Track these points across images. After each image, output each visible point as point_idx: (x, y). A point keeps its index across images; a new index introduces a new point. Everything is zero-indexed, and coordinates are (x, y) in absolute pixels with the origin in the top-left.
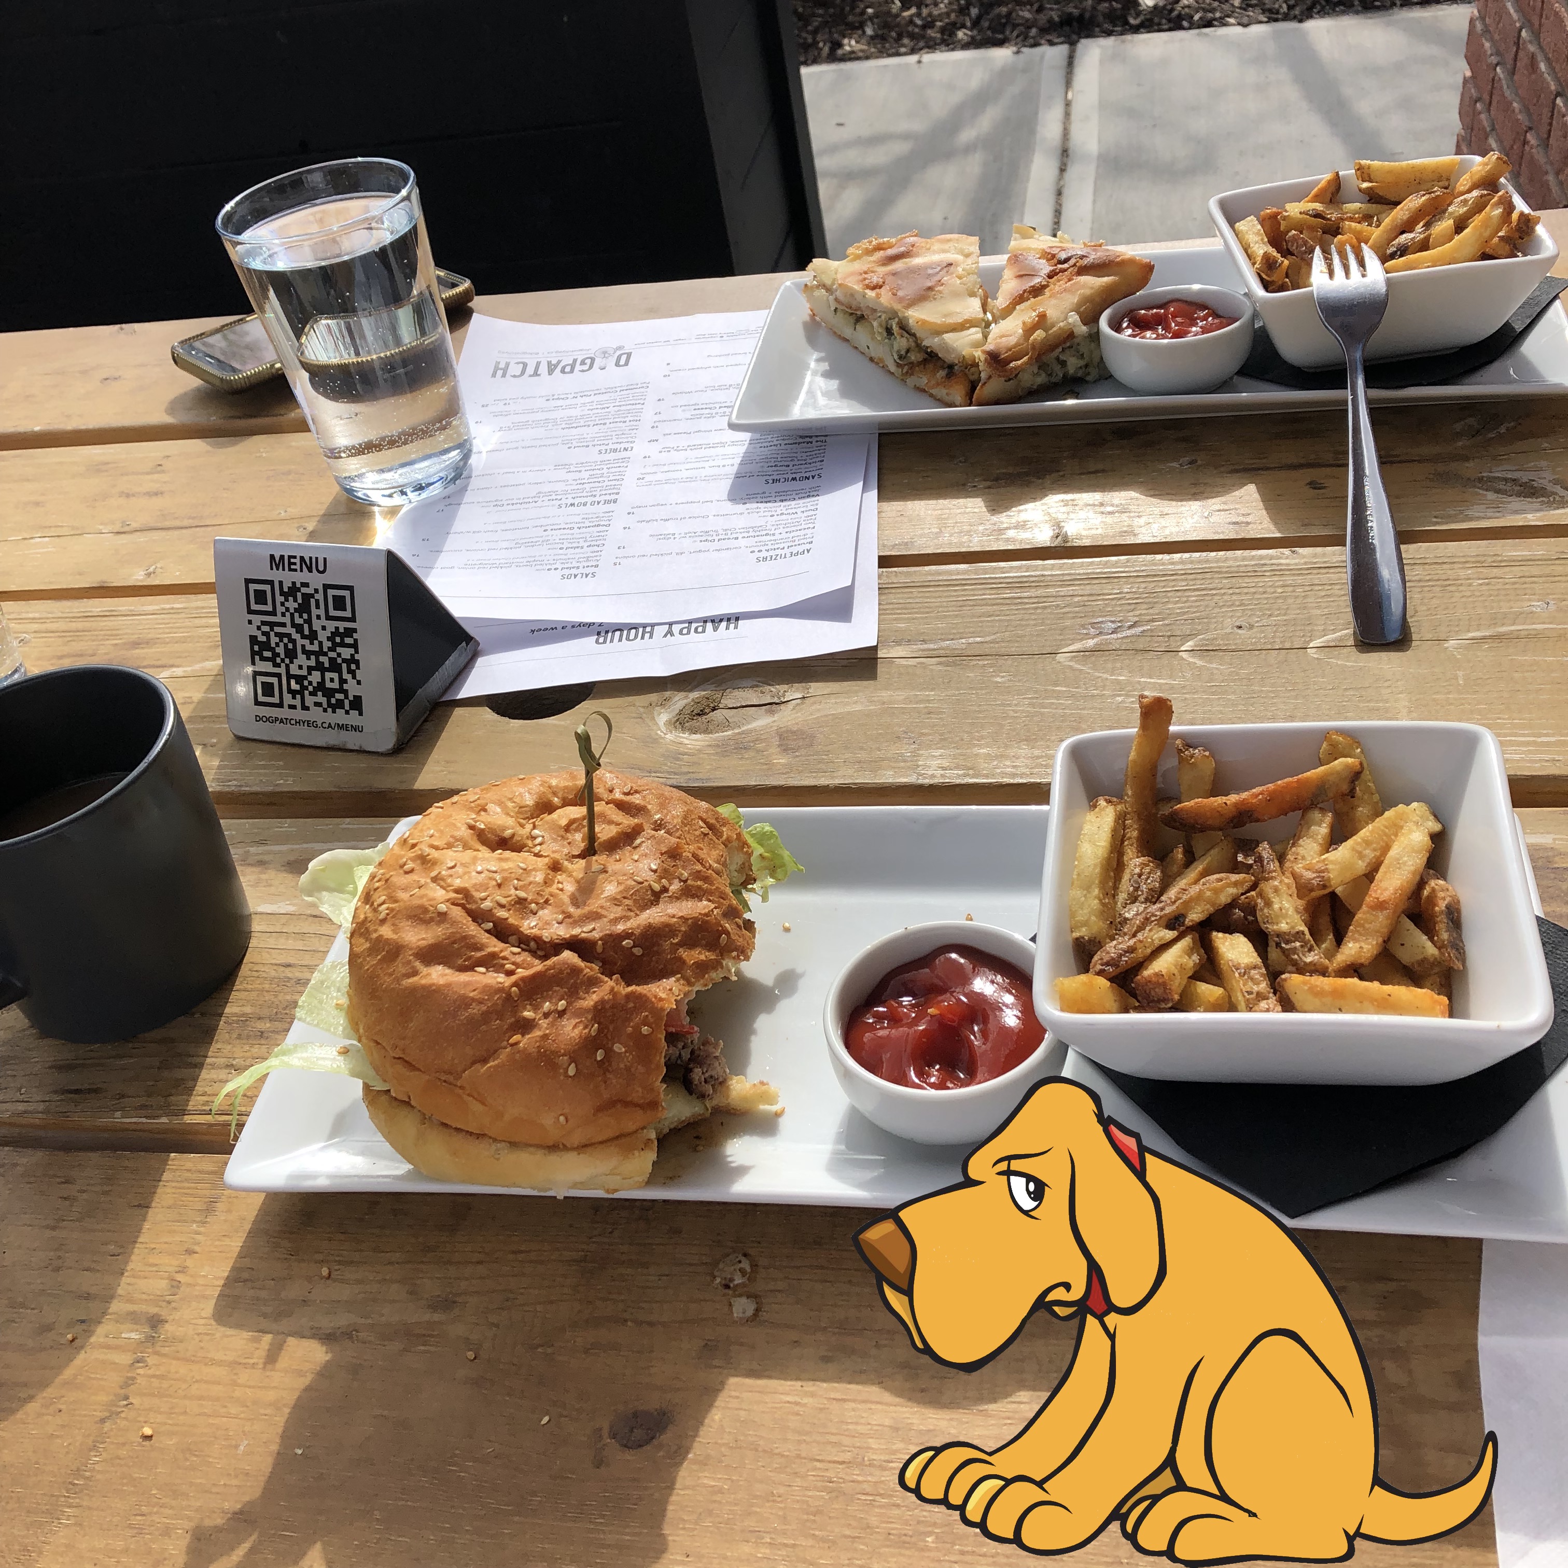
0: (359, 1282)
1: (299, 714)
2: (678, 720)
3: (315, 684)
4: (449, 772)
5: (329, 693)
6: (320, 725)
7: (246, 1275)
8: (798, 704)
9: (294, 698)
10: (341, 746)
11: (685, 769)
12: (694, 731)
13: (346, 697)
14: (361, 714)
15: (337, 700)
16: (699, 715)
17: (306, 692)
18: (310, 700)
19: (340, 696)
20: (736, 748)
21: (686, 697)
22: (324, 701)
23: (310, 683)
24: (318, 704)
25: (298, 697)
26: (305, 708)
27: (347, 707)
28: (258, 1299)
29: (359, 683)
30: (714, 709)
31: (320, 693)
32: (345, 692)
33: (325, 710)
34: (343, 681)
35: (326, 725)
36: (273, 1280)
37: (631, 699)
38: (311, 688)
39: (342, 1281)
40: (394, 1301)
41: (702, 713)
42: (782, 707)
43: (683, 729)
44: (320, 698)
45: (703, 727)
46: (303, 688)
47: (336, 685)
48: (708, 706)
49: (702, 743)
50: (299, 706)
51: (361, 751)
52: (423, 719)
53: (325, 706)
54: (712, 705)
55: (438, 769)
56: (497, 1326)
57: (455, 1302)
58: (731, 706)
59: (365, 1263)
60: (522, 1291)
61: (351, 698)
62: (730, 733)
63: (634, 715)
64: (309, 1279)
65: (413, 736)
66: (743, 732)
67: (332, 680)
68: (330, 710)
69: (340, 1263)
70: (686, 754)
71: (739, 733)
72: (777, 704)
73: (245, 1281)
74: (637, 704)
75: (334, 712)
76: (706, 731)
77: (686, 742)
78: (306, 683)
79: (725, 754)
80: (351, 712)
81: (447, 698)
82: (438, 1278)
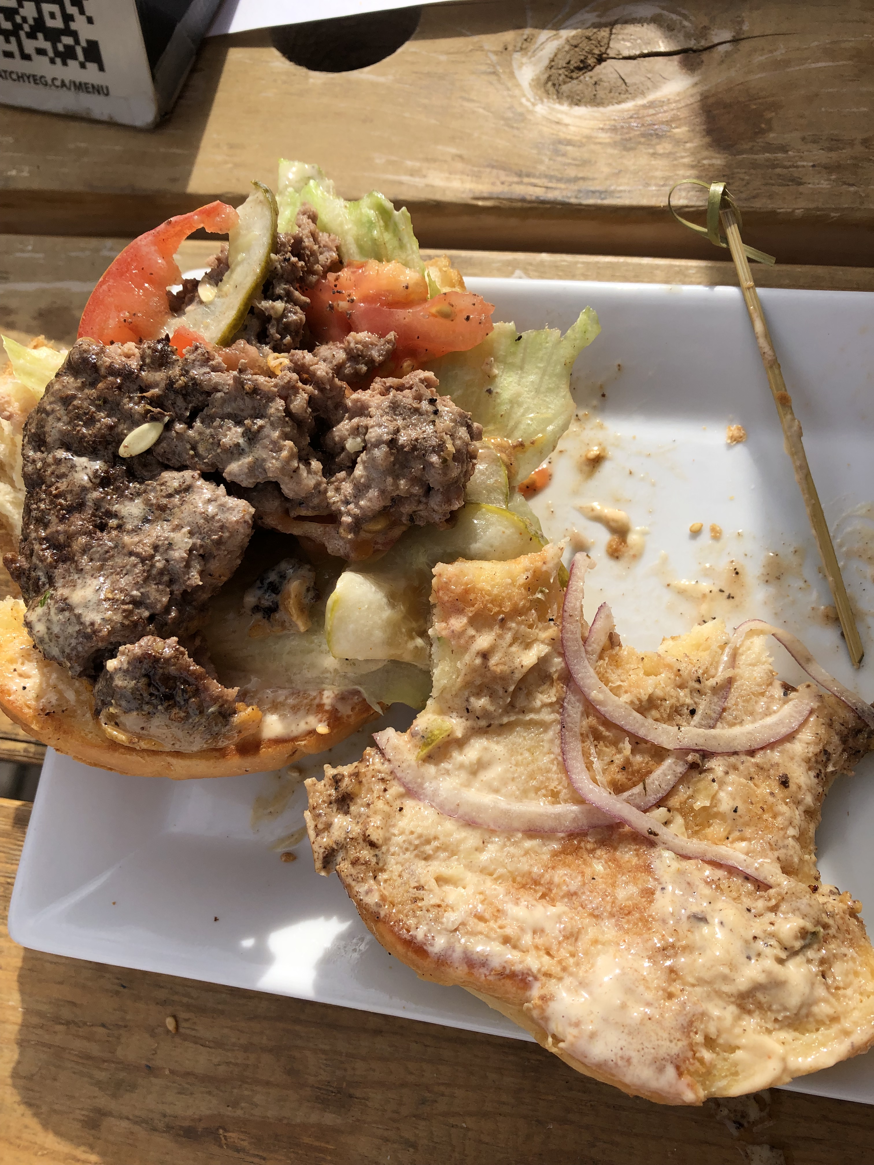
0: (219, 1044)
1: (17, 65)
2: (549, 78)
3: (31, 22)
4: (236, 165)
5: (53, 36)
6: (50, 82)
7: (66, 1013)
8: (727, 54)
9: (8, 41)
10: (84, 115)
11: (572, 172)
12: (576, 100)
13: (77, 42)
14: (101, 68)
15: (65, 46)
16: (579, 69)
17: (22, 34)
18: (29, 46)
19: (68, 40)
20: (643, 135)
21: (556, 37)
22: (47, 46)
23: (25, 20)
24: (41, 52)
25: (13, 39)
26: (26, 57)
27: (81, 57)
28: (89, 1057)
29: (90, 20)
30: (601, 59)
31: (40, 36)
32: (74, 34)
33: (52, 61)
34: (68, 18)
35: (58, 83)
36: (103, 1025)
37: (476, 39)
38: (26, 27)
39: (197, 1041)
40: (268, 1084)
41: (584, 67)
42: (705, 56)
43: (560, 96)
44: (42, 42)
45: (589, 92)
46: (17, 27)
47: (58, 23)
48: (591, 52)
49: (593, 123)
50: (17, 53)
51: (112, 124)
52: (189, 68)
53: (51, 54)
54: (597, 52)
55: (219, 158)
56: (414, 1146)
57: (351, 1096)
58: (626, 53)
59: (222, 1012)
60: (442, 1088)
61: (84, 44)
62: (629, 105)
63: (484, 68)
64: (152, 1032)
65: (180, 97)
66: (651, 105)
67: (52, 16)
68: (58, 60)
69: (188, 1007)
70: (569, 143)
71: (644, 107)
72: (695, 51)
73: (68, 1023)
74: (487, 47)
75: (65, 64)
76: (595, 101)
77: (567, 120)
78: (18, 19)
79: (629, 145)
80: (89, 65)
81: (215, 32)
82: (324, 1052)
